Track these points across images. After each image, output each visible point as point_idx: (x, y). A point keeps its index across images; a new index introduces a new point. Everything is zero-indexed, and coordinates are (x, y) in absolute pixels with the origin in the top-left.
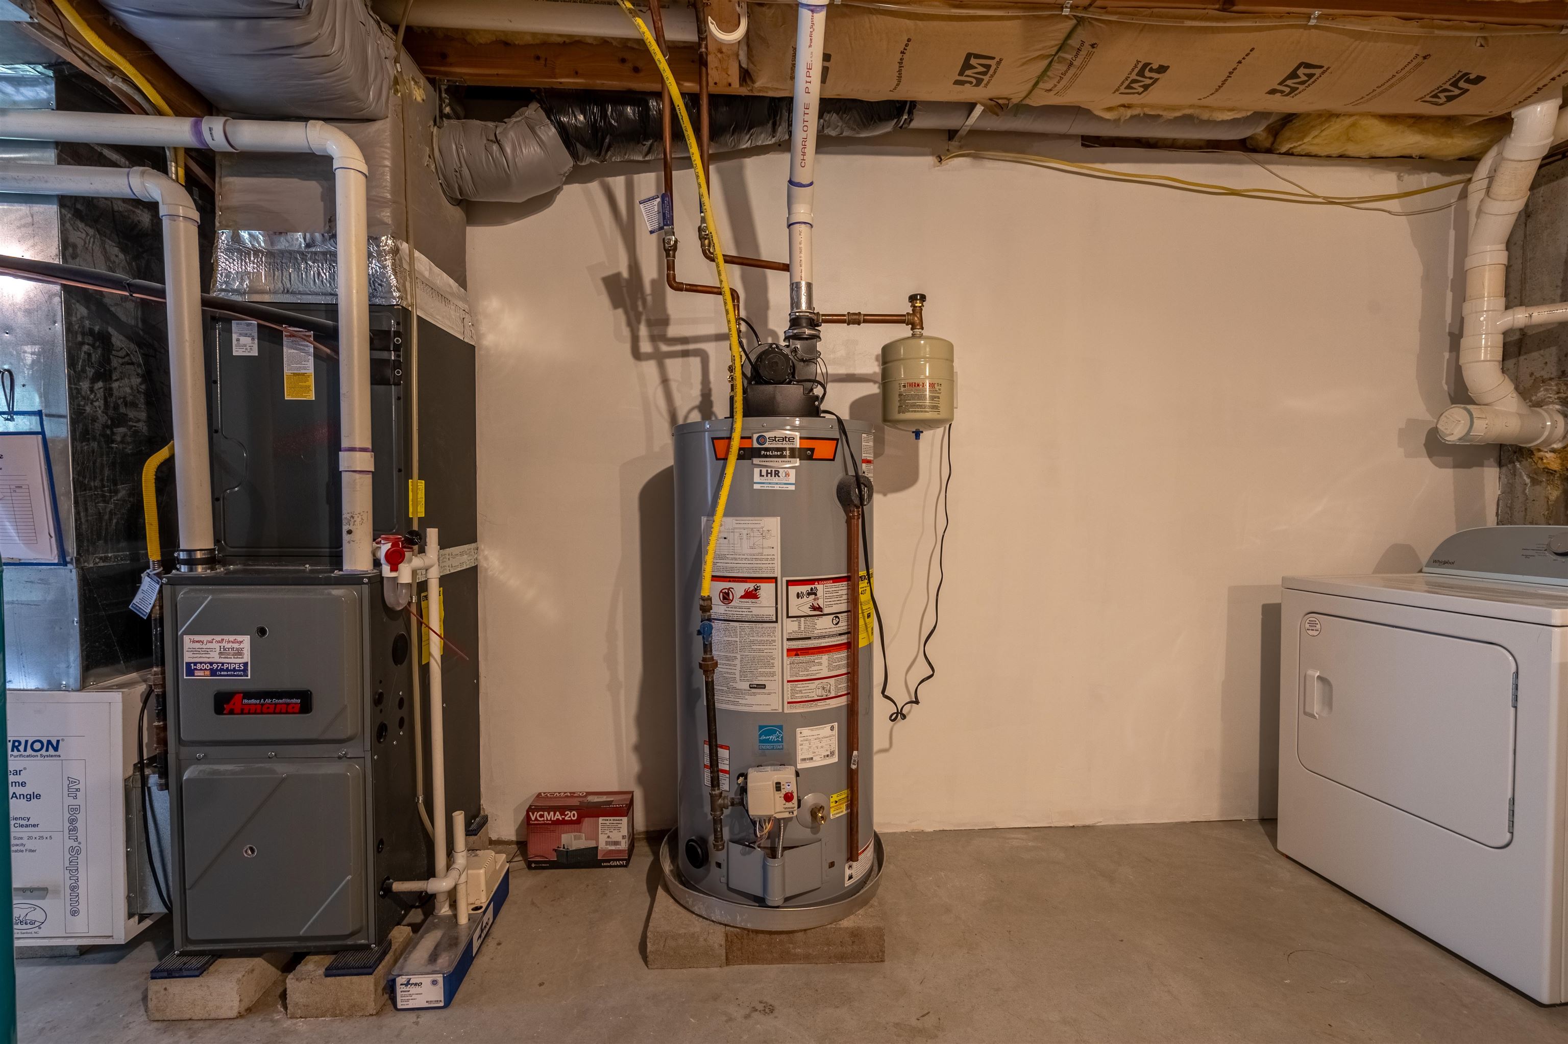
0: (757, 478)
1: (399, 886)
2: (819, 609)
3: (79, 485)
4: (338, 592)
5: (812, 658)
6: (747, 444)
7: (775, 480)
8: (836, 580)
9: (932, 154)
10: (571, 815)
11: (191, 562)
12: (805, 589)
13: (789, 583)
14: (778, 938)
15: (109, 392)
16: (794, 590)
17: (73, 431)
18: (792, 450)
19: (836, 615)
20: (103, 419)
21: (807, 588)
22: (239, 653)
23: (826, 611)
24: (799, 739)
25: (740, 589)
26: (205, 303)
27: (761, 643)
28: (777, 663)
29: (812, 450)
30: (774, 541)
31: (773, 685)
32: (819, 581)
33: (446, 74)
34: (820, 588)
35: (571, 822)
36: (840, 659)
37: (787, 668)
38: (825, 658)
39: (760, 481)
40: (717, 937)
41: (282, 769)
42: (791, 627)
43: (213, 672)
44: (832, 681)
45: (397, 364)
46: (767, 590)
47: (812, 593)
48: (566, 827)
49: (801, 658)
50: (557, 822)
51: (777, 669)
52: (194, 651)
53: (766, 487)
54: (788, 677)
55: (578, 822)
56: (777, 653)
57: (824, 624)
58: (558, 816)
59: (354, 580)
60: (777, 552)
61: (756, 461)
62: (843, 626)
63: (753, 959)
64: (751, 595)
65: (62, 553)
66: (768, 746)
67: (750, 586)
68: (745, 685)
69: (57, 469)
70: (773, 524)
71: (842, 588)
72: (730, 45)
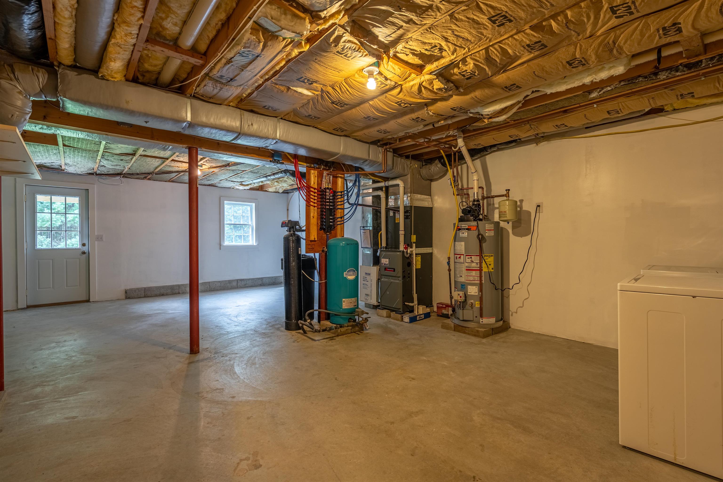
0: (460, 234)
1: (406, 303)
2: (473, 261)
3: (373, 237)
4: (398, 253)
5: (470, 271)
6: (458, 228)
7: (463, 235)
8: (477, 256)
9: (535, 143)
10: (444, 306)
11: (383, 248)
12: (469, 257)
13: (466, 255)
14: (463, 328)
15: (377, 222)
16: (467, 257)
17: (373, 229)
18: (466, 228)
19: (477, 263)
20: (376, 226)
21: (470, 257)
22: (387, 262)
23: (474, 262)
24: (468, 288)
25: (458, 256)
26: (386, 209)
27: (461, 267)
28: (464, 272)
29: (471, 228)
30: (463, 247)
31: (463, 276)
32: (472, 255)
33: (423, 158)
34: (473, 257)
35: (444, 307)
36: (478, 273)
37: (466, 273)
38: (474, 272)
39: (461, 235)
40: (452, 325)
41: (392, 281)
42: (467, 264)
43: (385, 264)
44: (476, 277)
45: (410, 216)
46: (462, 256)
47: (471, 258)
48: (443, 308)
49: (469, 271)
50: (442, 307)
51: (464, 273)
52: (383, 261)
53: (462, 236)
54: (466, 275)
55: (445, 308)
56: (464, 270)
57: (474, 265)
58: (442, 306)
59: (400, 251)
60: (464, 249)
61: (460, 231)
62: (479, 266)
63: (459, 331)
64: (460, 258)
65: (371, 246)
66: (462, 288)
67: (459, 256)
68: (459, 276)
69: (371, 234)
70: (463, 243)
71: (478, 257)
72: (455, 151)
